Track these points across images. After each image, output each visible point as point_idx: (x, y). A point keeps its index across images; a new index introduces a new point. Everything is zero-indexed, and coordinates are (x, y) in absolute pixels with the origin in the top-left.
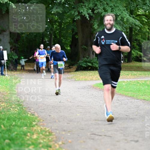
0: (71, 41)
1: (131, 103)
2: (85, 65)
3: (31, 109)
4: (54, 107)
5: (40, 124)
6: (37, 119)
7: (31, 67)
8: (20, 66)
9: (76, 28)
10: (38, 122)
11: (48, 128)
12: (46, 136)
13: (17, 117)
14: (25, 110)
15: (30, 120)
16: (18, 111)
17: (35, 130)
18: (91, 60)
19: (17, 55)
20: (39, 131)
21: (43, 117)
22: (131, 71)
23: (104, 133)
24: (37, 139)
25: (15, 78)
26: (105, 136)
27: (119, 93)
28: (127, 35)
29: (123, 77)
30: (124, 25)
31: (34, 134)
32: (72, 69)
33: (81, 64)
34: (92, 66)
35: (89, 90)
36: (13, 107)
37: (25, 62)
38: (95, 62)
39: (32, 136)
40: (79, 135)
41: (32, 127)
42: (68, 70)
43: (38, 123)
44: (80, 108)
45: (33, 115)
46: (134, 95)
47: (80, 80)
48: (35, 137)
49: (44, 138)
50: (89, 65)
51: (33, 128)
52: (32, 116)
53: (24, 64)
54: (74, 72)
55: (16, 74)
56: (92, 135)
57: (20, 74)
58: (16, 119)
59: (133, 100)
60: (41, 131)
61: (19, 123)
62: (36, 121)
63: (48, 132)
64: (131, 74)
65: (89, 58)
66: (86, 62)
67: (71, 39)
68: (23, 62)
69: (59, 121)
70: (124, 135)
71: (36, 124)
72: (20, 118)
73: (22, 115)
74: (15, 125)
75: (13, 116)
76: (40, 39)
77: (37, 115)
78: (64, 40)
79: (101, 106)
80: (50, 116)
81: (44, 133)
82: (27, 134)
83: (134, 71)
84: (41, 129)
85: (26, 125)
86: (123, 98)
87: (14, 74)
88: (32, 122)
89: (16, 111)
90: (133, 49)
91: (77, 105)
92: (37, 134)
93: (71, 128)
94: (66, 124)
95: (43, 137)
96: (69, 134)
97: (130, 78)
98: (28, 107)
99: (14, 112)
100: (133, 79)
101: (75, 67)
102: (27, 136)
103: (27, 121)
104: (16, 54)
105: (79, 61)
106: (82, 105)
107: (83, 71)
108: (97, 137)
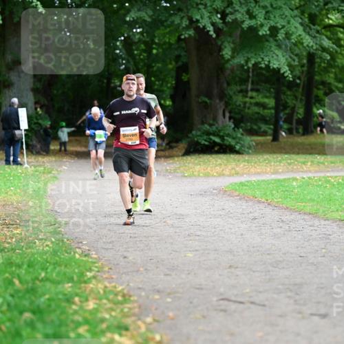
0: (174, 85)
1: (312, 228)
2: (206, 141)
3: (81, 242)
4: (135, 237)
5: (102, 277)
6: (97, 265)
7: (81, 146)
8: (57, 143)
9: (185, 53)
10: (98, 271)
11: (122, 285)
12: (117, 303)
13: (49, 259)
14: (70, 245)
15: (79, 266)
16: (51, 246)
17: (92, 290)
18: (219, 128)
19: (49, 118)
20: (102, 292)
21: (109, 260)
22: (310, 154)
23: (250, 297)
24: (96, 310)
25: (46, 171)
26: (252, 303)
27: (284, 205)
28: (303, 71)
29: (292, 168)
30: (295, 50)
31: (90, 299)
32: (177, 149)
33: (196, 139)
34: (221, 143)
35: (216, 198)
36: (40, 237)
37: (70, 134)
38: (228, 135)
39: (84, 304)
40: (191, 303)
41: (85, 282)
42: (167, 153)
43: (99, 274)
44: (195, 240)
45: (86, 256)
46: (319, 209)
47: (195, 176)
48: (91, 305)
49: (112, 310)
50: (214, 141)
51: (87, 285)
52: (84, 259)
53: (67, 139)
54: (180, 158)
55: (46, 161)
56: (222, 302)
57: (55, 161)
58: (48, 264)
59: (316, 222)
60: (105, 292)
61: (54, 275)
62: (93, 270)
63: (121, 294)
64: (312, 162)
65: (214, 125)
66: (208, 134)
67: (174, 82)
68: (64, 134)
69: (146, 269)
70: (296, 301)
71: (94, 277)
72: (56, 263)
73: (62, 256)
74: (46, 279)
75: (42, 258)
76: (103, 82)
77: (95, 256)
78: (157, 83)
79: (242, 235)
80: (125, 257)
81: (111, 297)
82: (73, 298)
83: (319, 154)
84: (106, 287)
85: (71, 280)
86: (293, 217)
87: (43, 162)
88: (84, 270)
89: (47, 245)
90: (317, 105)
91: (187, 233)
92: (96, 299)
93: (174, 286)
94: (162, 276)
95: (109, 305)
96: (169, 300)
97: (310, 172)
98: (76, 238)
99: (43, 249)
100: (316, 172)
101: (183, 145)
102: (74, 303)
103: (74, 270)
104: (47, 116)
105: (191, 132)
106: (199, 233)
107: (201, 156)
108: (233, 306)
